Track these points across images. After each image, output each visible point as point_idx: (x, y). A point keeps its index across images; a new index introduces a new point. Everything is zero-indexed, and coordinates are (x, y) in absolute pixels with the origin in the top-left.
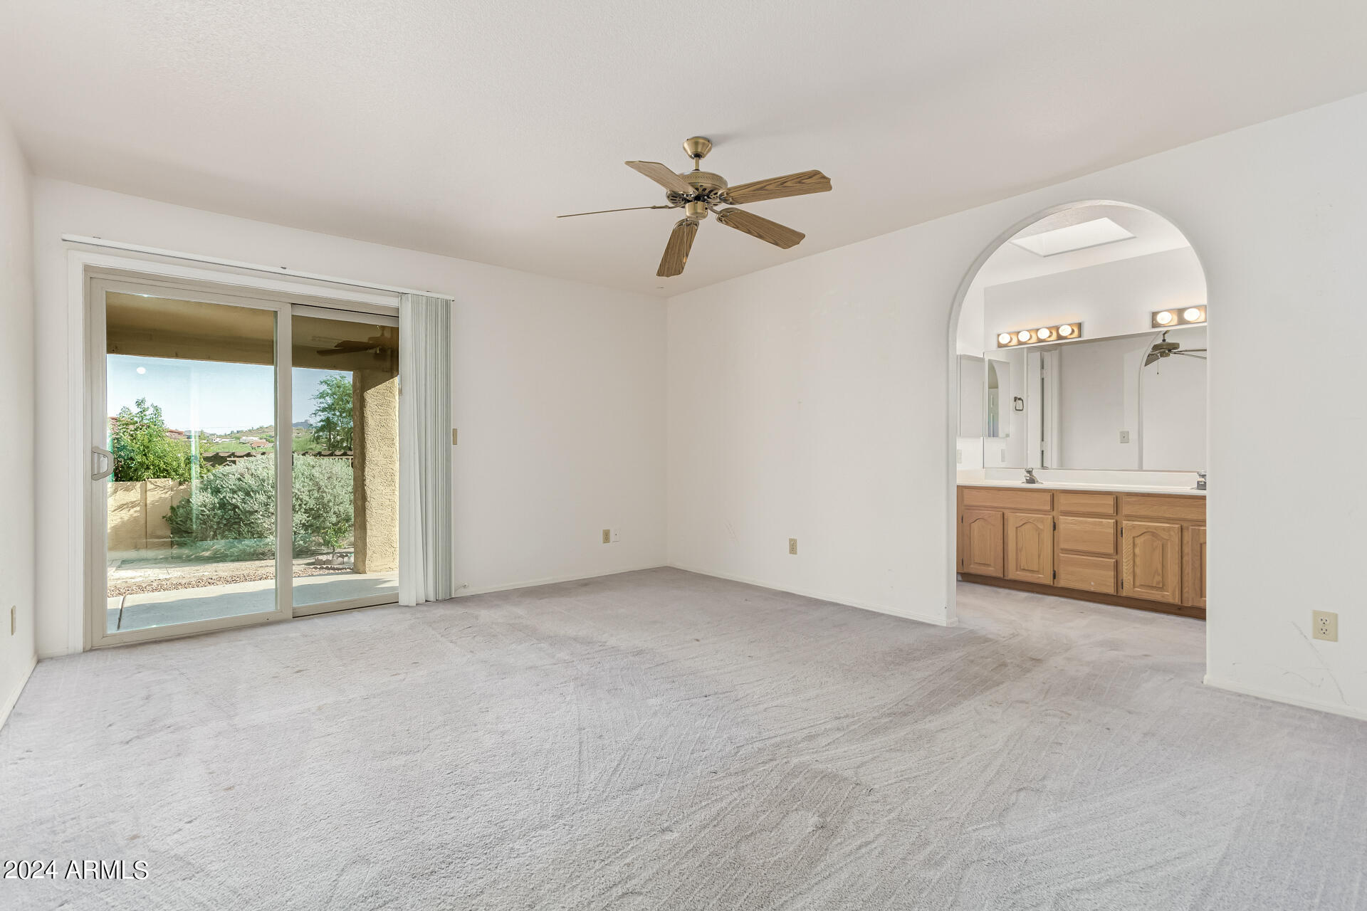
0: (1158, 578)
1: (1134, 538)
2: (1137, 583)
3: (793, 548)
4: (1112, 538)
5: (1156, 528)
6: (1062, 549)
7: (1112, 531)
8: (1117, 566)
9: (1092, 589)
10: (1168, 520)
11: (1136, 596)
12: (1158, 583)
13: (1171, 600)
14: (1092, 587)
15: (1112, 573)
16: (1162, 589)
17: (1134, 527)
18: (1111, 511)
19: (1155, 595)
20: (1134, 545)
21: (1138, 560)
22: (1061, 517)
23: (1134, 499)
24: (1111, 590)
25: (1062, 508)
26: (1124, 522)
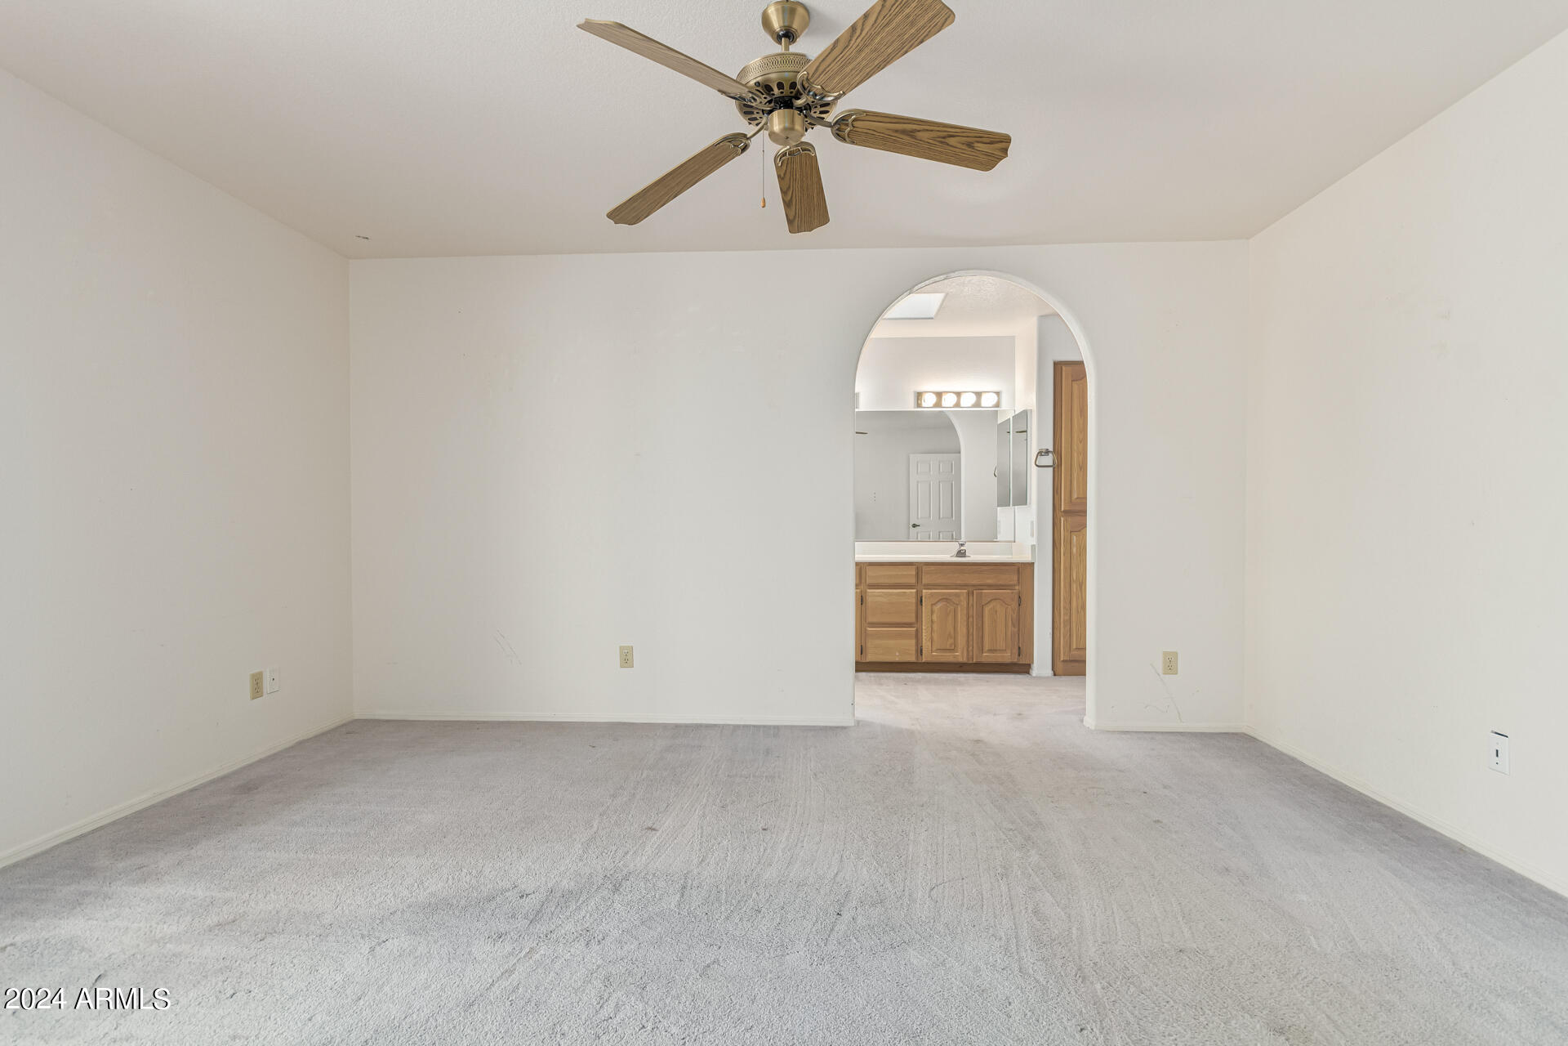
0: (951, 641)
1: (932, 605)
2: (934, 649)
3: (627, 659)
4: (913, 607)
5: (949, 594)
6: (869, 623)
7: (914, 600)
8: (918, 636)
9: (897, 660)
10: (957, 587)
11: (934, 660)
12: (951, 645)
13: (960, 660)
14: (897, 657)
15: (913, 642)
16: (953, 650)
17: (932, 595)
18: (913, 581)
19: (948, 657)
20: (932, 612)
21: (935, 627)
22: (869, 591)
23: (933, 568)
24: (913, 659)
25: (869, 581)
26: (924, 591)
